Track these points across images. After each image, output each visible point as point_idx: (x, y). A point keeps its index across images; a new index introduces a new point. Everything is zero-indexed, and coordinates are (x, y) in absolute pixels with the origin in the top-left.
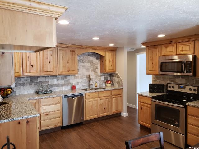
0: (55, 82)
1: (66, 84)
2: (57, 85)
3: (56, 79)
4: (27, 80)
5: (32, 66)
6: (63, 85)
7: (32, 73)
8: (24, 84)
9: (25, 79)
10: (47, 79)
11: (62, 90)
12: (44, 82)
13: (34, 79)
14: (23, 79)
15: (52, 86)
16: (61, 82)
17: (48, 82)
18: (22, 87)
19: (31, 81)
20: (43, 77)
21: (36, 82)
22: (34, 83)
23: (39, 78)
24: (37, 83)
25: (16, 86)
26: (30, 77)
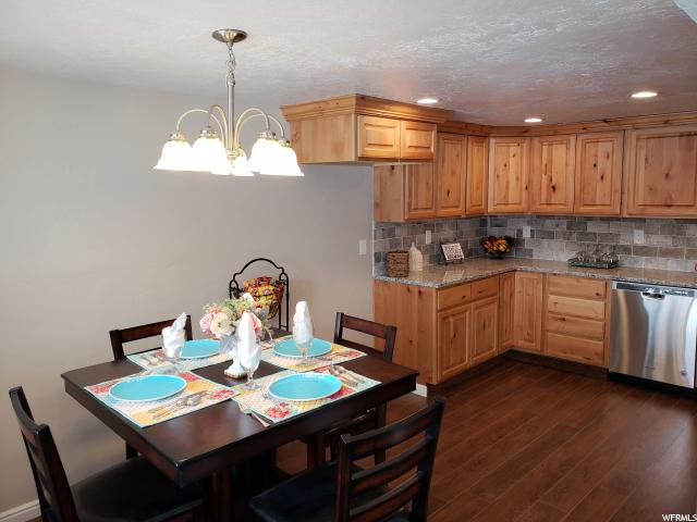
0: (639, 238)
1: (681, 251)
2: (644, 251)
3: (642, 232)
4: (557, 226)
5: (554, 188)
6: (666, 253)
7: (553, 207)
8: (550, 235)
9: (554, 222)
10: (613, 228)
11: (662, 268)
12: (602, 236)
13: (575, 224)
14: (548, 222)
15: (627, 250)
16: (660, 241)
17: (615, 236)
18: (545, 242)
19: (568, 228)
20: (602, 219)
21: (582, 234)
22: (574, 236)
23: (589, 223)
24: (584, 235)
25: (532, 236)
26: (568, 217)
